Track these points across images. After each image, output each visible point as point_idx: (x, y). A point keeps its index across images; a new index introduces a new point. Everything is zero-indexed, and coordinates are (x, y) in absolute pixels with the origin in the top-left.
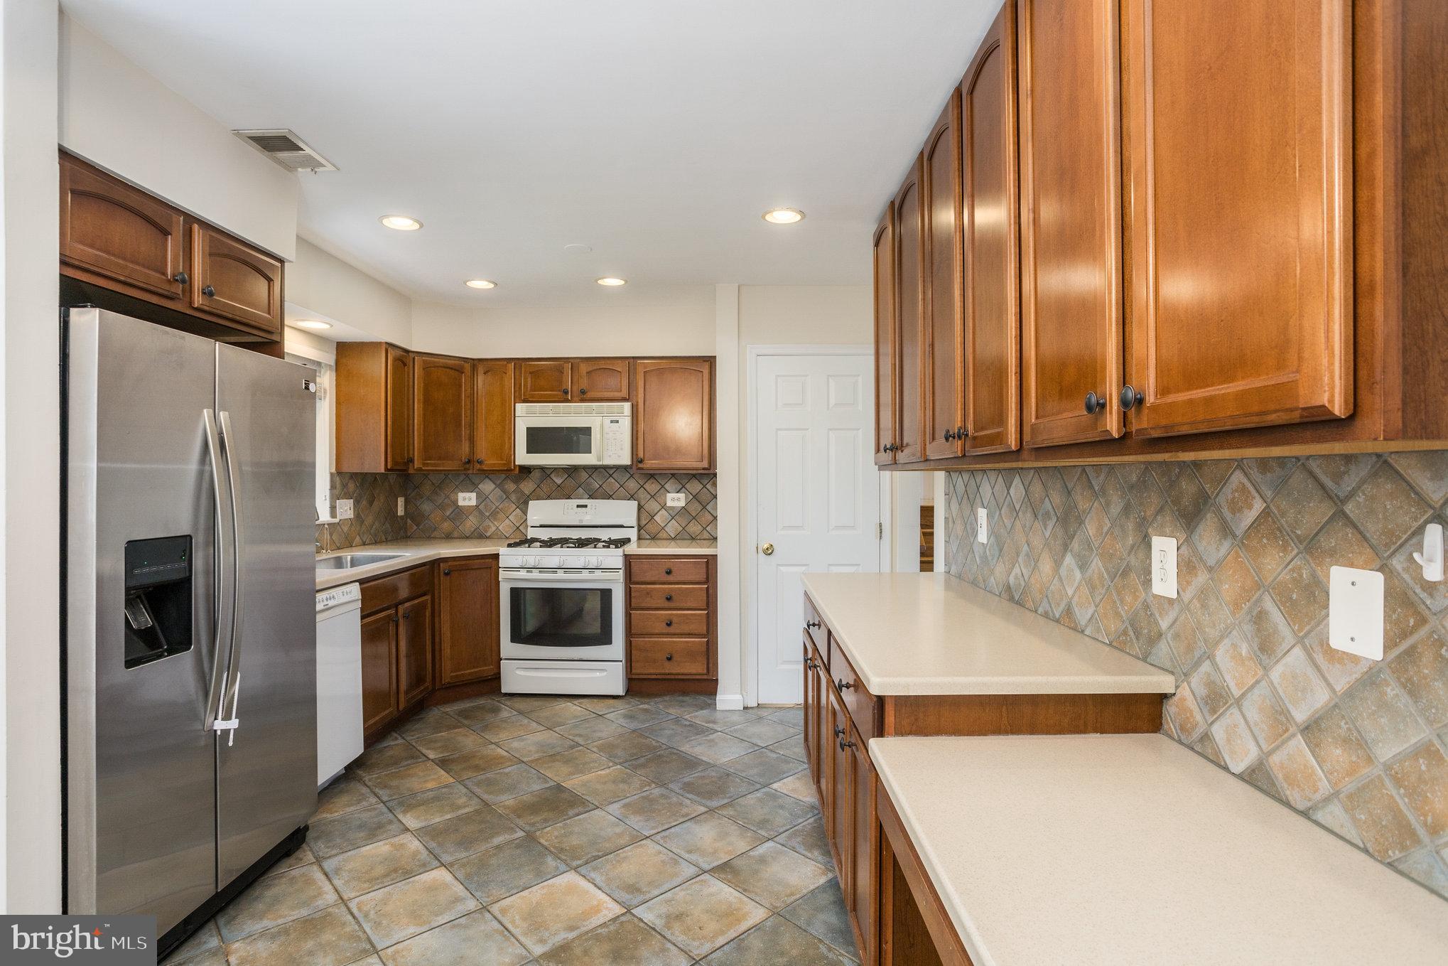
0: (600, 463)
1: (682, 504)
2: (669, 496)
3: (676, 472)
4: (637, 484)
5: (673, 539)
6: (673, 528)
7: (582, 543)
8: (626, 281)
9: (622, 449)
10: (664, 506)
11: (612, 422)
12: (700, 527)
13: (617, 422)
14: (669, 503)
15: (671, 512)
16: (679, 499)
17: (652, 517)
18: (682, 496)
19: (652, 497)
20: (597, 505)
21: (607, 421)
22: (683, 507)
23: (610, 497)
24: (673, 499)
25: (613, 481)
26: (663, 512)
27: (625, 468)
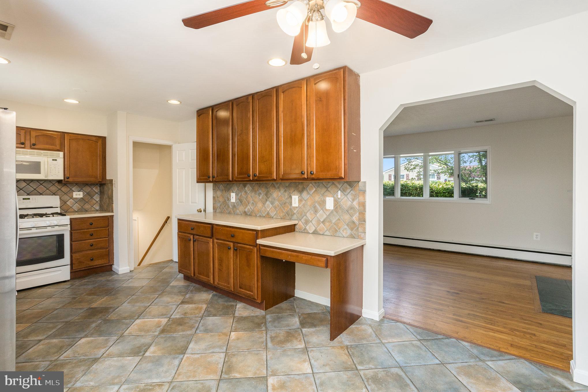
0: (46, 178)
1: (81, 196)
2: (74, 193)
4: (56, 188)
5: (76, 212)
6: (76, 207)
8: (79, 102)
9: (58, 172)
10: (72, 198)
11: (53, 160)
12: (90, 206)
13: (56, 160)
14: (74, 196)
15: (75, 200)
16: (79, 195)
17: (66, 203)
18: (81, 193)
19: (65, 194)
20: (36, 198)
21: (50, 160)
22: (82, 198)
23: (41, 194)
24: (76, 195)
25: (42, 187)
26: (71, 200)
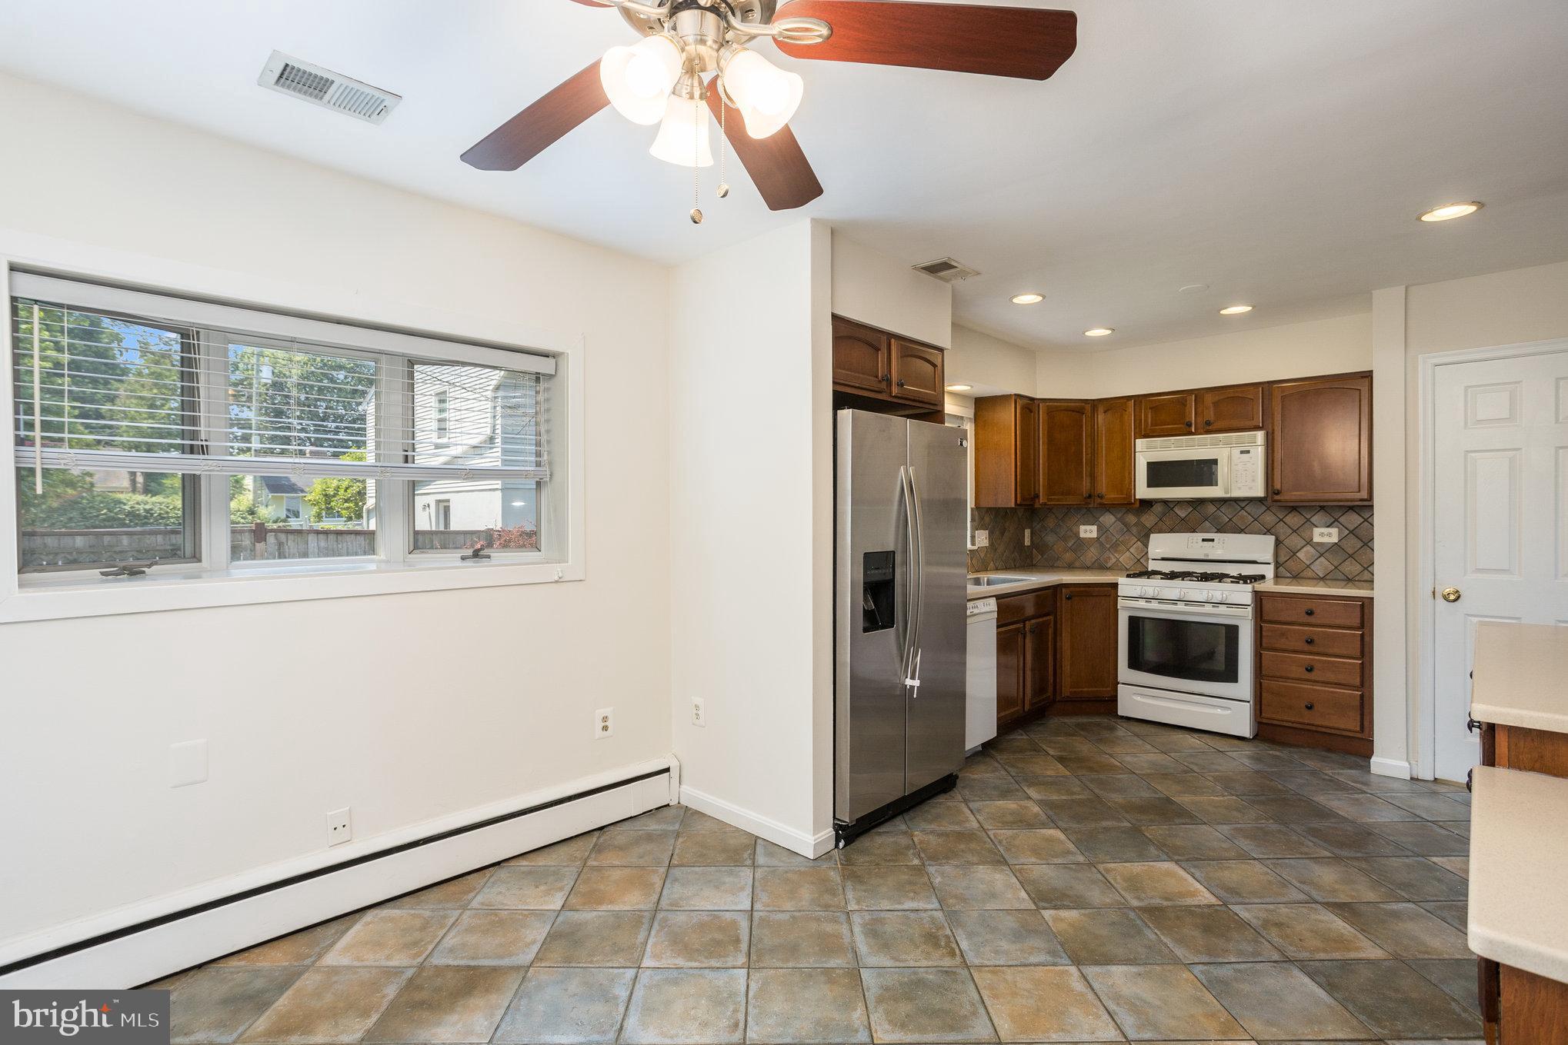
0: (1228, 496)
1: (1335, 539)
2: (1317, 531)
3: (1325, 504)
4: (1274, 517)
5: (1322, 579)
6: (1321, 566)
7: (1205, 577)
8: (1254, 307)
9: (1253, 480)
10: (1309, 542)
11: (1242, 452)
12: (1359, 566)
13: (1248, 452)
14: (1317, 539)
15: (1319, 548)
16: (1330, 535)
17: (1295, 554)
18: (1334, 531)
19: (1295, 531)
20: (1226, 539)
21: (1236, 452)
22: (1336, 543)
23: (1241, 531)
24: (1322, 534)
25: (1245, 514)
26: (1308, 548)
27: (1260, 500)
